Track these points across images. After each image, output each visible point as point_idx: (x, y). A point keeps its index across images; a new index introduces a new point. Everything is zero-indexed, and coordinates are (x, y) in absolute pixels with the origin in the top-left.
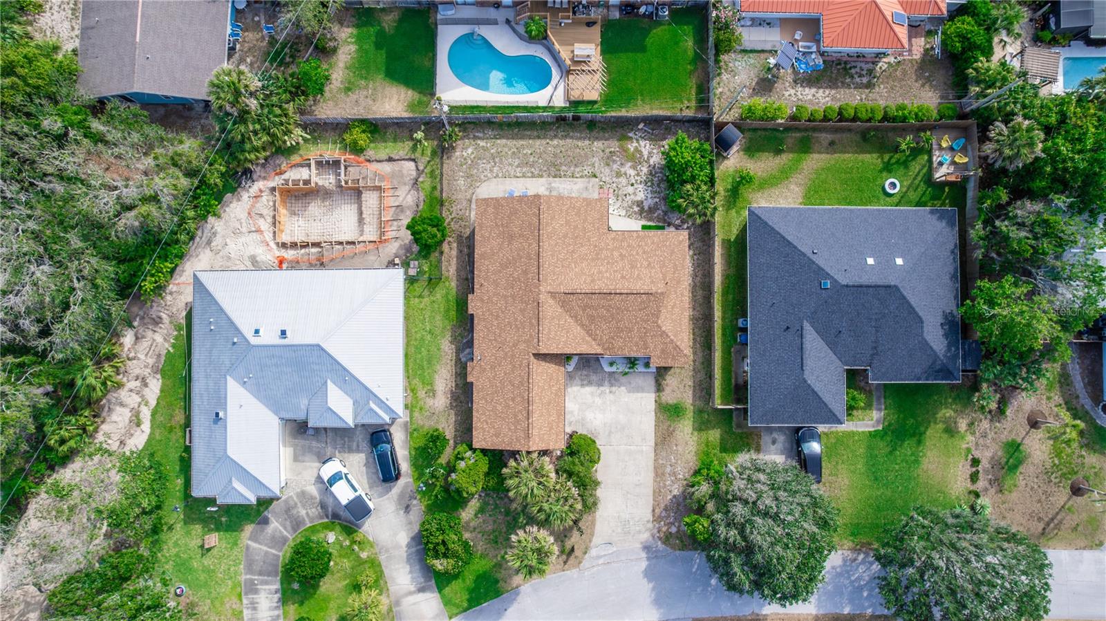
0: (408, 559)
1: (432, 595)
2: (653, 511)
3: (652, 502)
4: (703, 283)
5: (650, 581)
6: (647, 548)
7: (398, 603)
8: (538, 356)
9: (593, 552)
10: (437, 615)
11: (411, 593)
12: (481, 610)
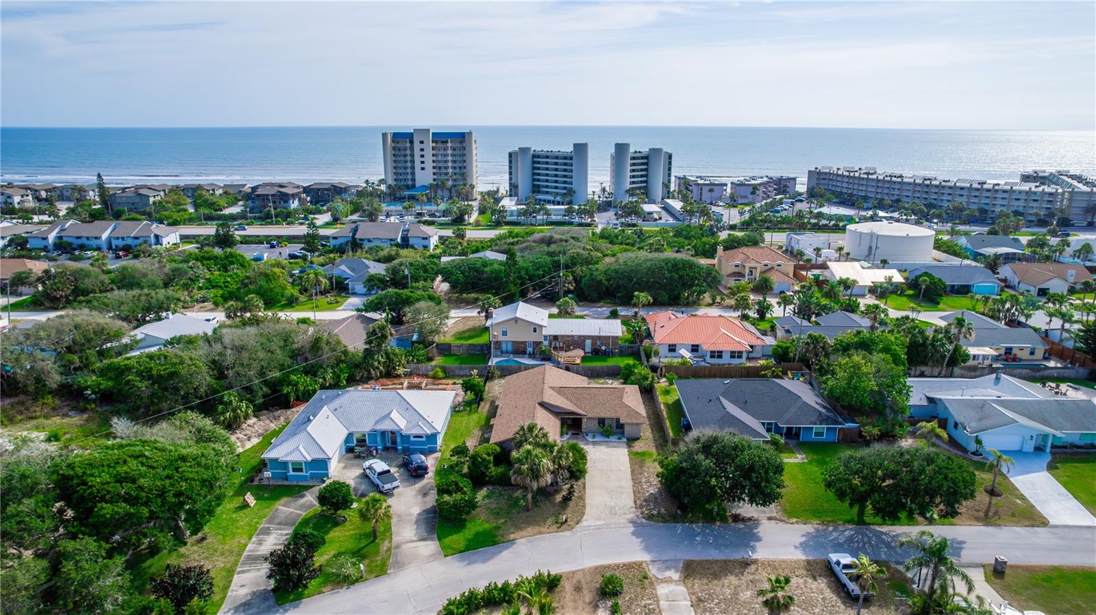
0: (417, 522)
1: (432, 543)
2: (635, 502)
3: (633, 497)
4: (653, 414)
5: (638, 537)
6: (633, 522)
7: (397, 547)
8: (542, 405)
9: (584, 523)
10: (434, 554)
11: (412, 541)
12: (478, 552)
